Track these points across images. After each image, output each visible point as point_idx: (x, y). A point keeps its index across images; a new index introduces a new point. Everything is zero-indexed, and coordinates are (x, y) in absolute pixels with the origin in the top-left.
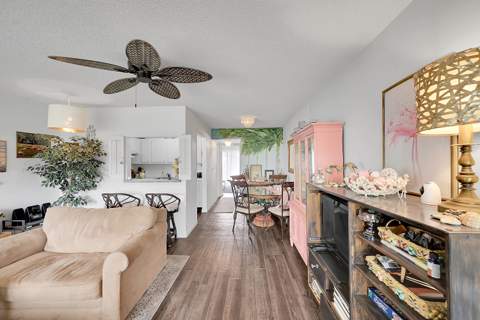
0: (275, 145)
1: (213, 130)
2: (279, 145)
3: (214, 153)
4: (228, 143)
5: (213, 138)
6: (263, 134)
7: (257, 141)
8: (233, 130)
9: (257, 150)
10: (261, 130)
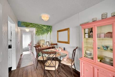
0: (50, 32)
1: (19, 22)
2: (51, 32)
3: (19, 34)
4: (27, 30)
5: (18, 26)
6: (45, 28)
7: (43, 30)
8: (31, 24)
9: (43, 33)
10: (44, 26)
